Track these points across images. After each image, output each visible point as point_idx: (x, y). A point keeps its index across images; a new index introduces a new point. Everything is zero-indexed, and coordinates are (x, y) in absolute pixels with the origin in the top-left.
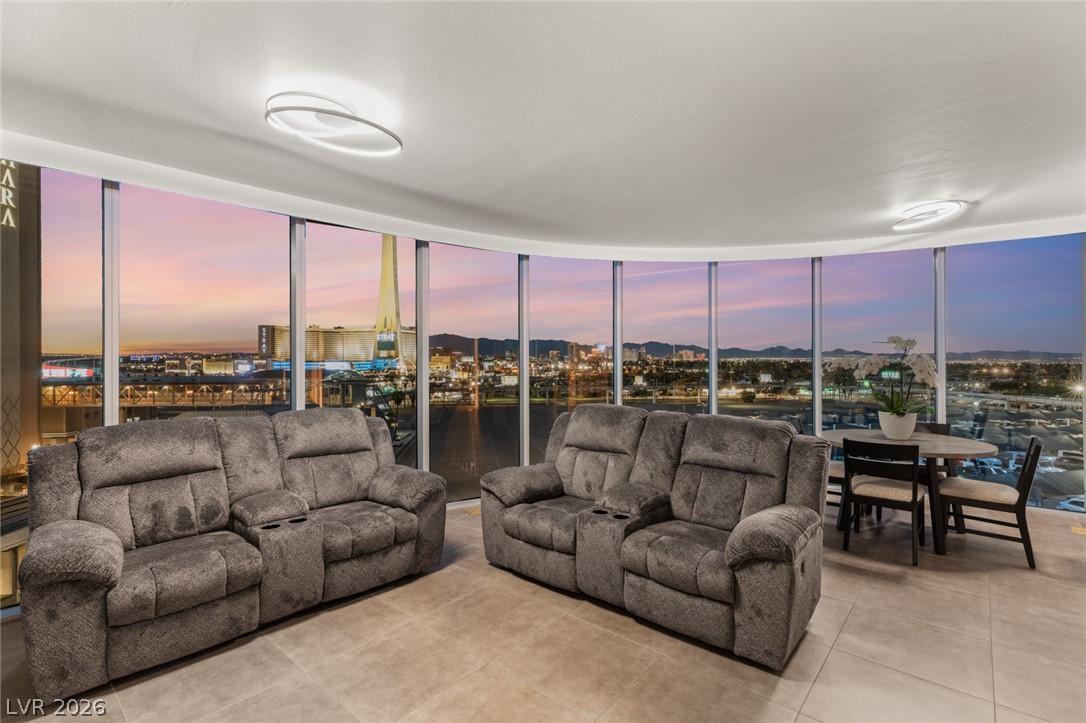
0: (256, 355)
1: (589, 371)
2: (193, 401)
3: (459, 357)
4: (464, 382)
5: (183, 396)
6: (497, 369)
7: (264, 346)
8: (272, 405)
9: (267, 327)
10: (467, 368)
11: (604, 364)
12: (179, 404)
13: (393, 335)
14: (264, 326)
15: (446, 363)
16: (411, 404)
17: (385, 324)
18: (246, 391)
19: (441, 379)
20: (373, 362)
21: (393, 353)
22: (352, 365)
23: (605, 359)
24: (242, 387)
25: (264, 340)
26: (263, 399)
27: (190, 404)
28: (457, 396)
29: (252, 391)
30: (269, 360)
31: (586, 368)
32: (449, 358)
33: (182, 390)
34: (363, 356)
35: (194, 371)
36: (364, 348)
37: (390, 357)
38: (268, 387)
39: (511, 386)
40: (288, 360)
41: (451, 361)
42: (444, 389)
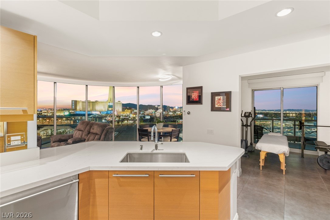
0: (71, 109)
1: (172, 115)
2: (49, 123)
3: (134, 110)
4: (134, 118)
5: (46, 122)
6: (145, 114)
7: (73, 106)
8: (73, 124)
9: (74, 101)
10: (135, 113)
11: (177, 113)
12: (44, 124)
13: (113, 103)
15: (129, 112)
16: (117, 124)
17: (111, 100)
18: (65, 120)
19: (127, 117)
20: (107, 111)
22: (100, 113)
23: (177, 111)
24: (64, 119)
26: (71, 123)
27: (48, 124)
28: (131, 122)
29: (67, 120)
30: (75, 111)
31: (172, 113)
32: (130, 110)
33: (46, 120)
34: (104, 110)
35: (51, 114)
36: (104, 107)
37: (112, 110)
38: (72, 119)
39: (148, 119)
40: (81, 111)
41: (131, 111)
42: (128, 120)
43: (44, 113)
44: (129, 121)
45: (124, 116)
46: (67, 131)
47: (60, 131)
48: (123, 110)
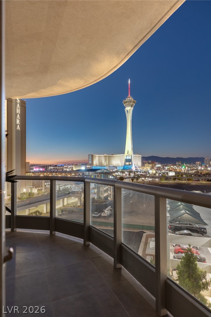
0: (88, 164)
3: (155, 165)
6: (171, 169)
7: (90, 161)
9: (91, 155)
10: (158, 169)
13: (130, 157)
14: (90, 155)
15: (150, 167)
17: (128, 153)
19: (146, 173)
20: (124, 167)
21: (130, 163)
22: (117, 168)
25: (90, 159)
28: (150, 179)
30: (91, 166)
34: (120, 165)
35: (70, 169)
36: (121, 161)
37: (130, 165)
38: (80, 174)
39: (172, 176)
40: (97, 166)
41: (152, 166)
42: (145, 176)
43: (65, 168)
44: (147, 178)
45: (142, 172)
46: (72, 187)
47: (68, 187)
48: (143, 164)
